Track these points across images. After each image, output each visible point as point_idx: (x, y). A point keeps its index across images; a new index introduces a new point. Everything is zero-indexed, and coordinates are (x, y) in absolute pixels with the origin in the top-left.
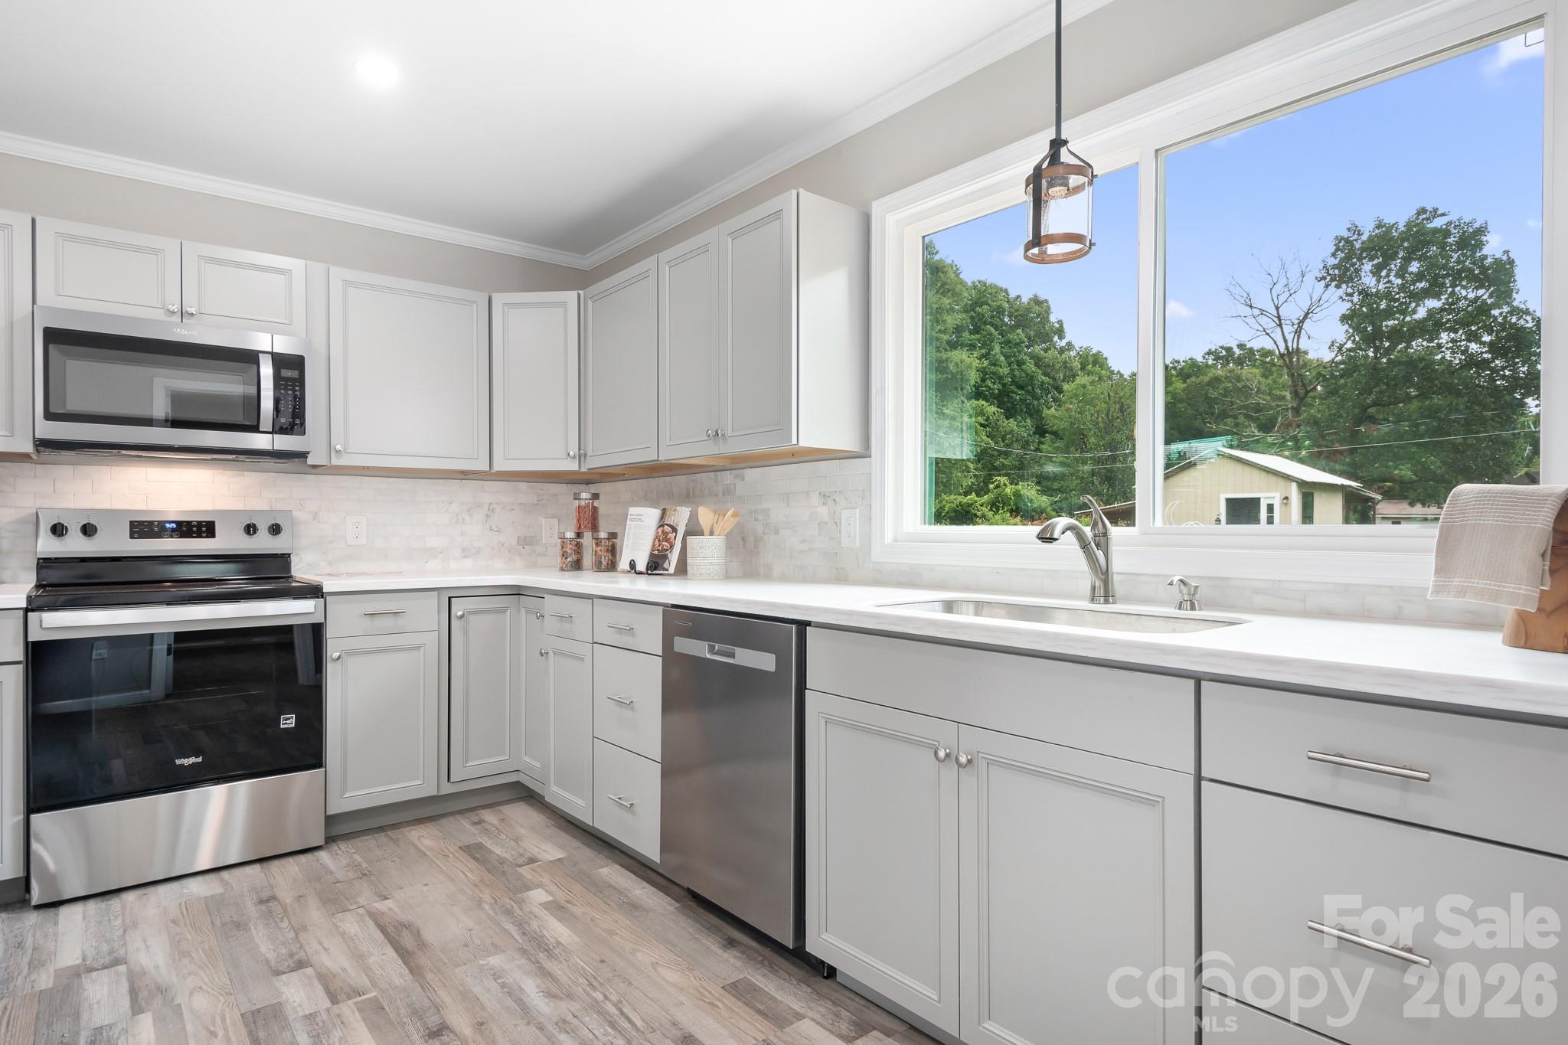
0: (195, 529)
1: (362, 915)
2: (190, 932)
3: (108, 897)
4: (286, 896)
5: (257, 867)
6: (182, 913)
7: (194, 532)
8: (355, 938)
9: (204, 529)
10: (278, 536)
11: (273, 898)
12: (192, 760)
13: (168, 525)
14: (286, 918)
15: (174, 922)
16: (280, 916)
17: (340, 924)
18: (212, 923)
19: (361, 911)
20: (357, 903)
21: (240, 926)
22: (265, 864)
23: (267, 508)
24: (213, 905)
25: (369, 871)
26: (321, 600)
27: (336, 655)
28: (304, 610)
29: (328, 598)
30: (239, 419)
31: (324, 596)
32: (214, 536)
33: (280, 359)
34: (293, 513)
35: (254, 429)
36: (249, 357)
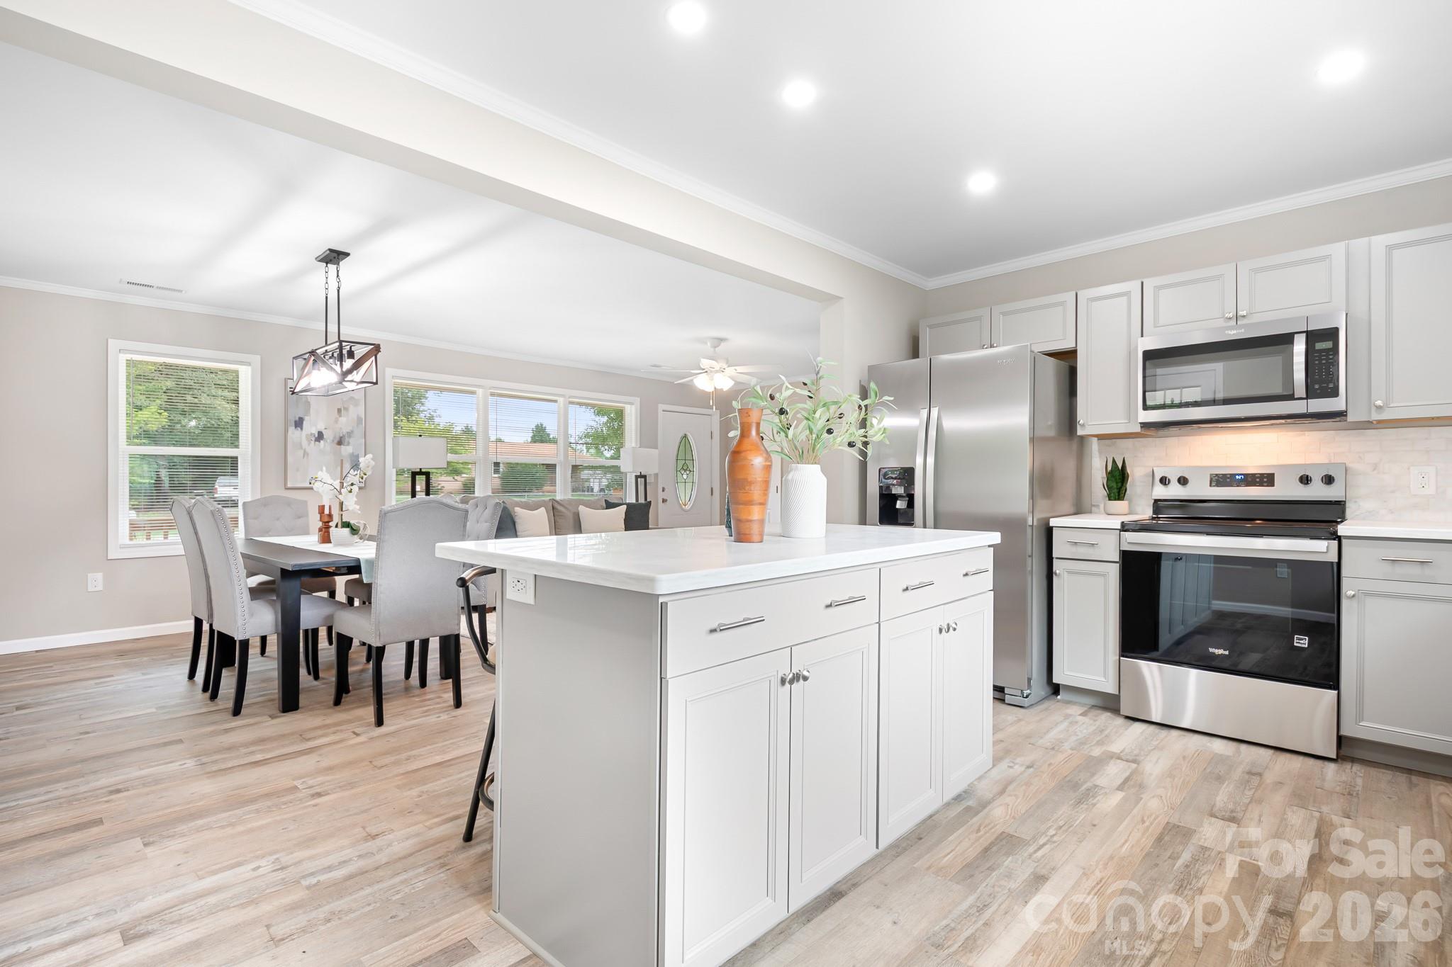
0: (1258, 480)
1: (1312, 816)
2: (1187, 766)
3: (1164, 728)
4: (1269, 778)
5: (1270, 752)
6: (1193, 756)
7: (1258, 482)
8: (1289, 827)
9: (1265, 480)
10: (1329, 486)
11: (1260, 775)
12: (1220, 652)
13: (1237, 477)
14: (1254, 790)
15: (1184, 758)
16: (1251, 787)
17: (1289, 814)
18: (1205, 769)
19: (1317, 814)
20: (1320, 809)
21: (1220, 779)
22: (1278, 753)
23: (1327, 461)
24: (1219, 759)
25: (1357, 794)
26: (1336, 542)
27: (1351, 593)
28: (1316, 549)
29: (1344, 541)
30: (1278, 390)
31: (1339, 539)
32: (1273, 486)
33: (1312, 337)
34: (1349, 465)
35: (1291, 397)
36: (1287, 339)
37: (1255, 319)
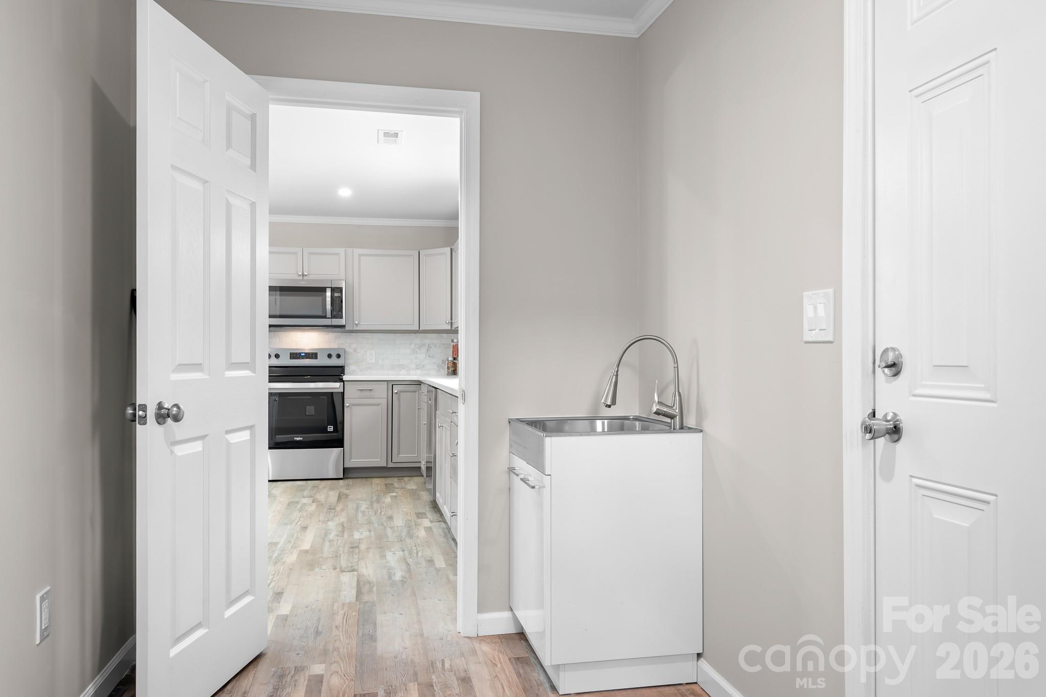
0: (311, 356)
9: (314, 356)
10: (339, 359)
26: (342, 383)
27: (348, 405)
28: (335, 386)
29: (345, 383)
30: (320, 313)
31: (343, 381)
32: (317, 358)
33: (333, 290)
34: (346, 349)
35: (325, 317)
36: (323, 290)
37: (311, 277)
